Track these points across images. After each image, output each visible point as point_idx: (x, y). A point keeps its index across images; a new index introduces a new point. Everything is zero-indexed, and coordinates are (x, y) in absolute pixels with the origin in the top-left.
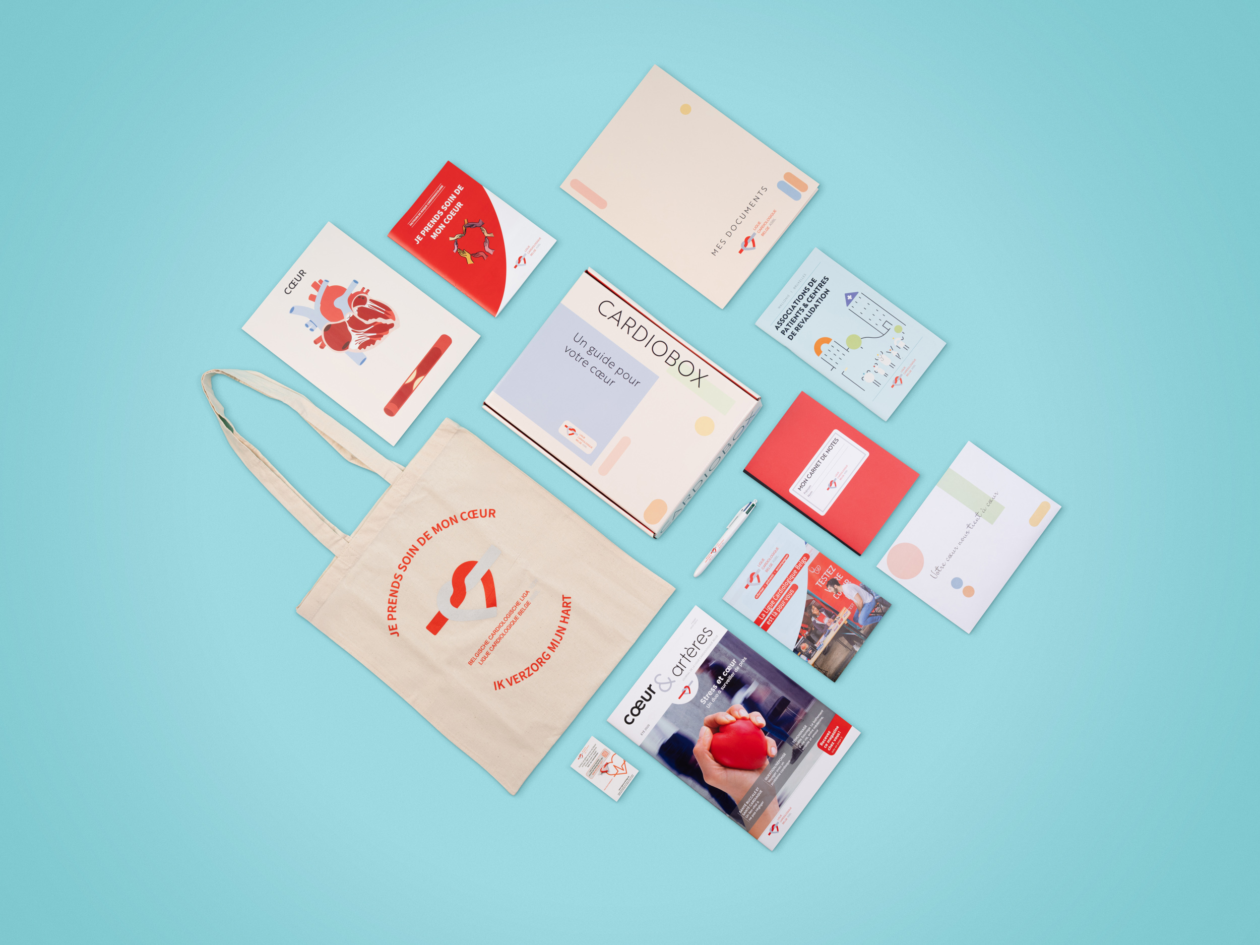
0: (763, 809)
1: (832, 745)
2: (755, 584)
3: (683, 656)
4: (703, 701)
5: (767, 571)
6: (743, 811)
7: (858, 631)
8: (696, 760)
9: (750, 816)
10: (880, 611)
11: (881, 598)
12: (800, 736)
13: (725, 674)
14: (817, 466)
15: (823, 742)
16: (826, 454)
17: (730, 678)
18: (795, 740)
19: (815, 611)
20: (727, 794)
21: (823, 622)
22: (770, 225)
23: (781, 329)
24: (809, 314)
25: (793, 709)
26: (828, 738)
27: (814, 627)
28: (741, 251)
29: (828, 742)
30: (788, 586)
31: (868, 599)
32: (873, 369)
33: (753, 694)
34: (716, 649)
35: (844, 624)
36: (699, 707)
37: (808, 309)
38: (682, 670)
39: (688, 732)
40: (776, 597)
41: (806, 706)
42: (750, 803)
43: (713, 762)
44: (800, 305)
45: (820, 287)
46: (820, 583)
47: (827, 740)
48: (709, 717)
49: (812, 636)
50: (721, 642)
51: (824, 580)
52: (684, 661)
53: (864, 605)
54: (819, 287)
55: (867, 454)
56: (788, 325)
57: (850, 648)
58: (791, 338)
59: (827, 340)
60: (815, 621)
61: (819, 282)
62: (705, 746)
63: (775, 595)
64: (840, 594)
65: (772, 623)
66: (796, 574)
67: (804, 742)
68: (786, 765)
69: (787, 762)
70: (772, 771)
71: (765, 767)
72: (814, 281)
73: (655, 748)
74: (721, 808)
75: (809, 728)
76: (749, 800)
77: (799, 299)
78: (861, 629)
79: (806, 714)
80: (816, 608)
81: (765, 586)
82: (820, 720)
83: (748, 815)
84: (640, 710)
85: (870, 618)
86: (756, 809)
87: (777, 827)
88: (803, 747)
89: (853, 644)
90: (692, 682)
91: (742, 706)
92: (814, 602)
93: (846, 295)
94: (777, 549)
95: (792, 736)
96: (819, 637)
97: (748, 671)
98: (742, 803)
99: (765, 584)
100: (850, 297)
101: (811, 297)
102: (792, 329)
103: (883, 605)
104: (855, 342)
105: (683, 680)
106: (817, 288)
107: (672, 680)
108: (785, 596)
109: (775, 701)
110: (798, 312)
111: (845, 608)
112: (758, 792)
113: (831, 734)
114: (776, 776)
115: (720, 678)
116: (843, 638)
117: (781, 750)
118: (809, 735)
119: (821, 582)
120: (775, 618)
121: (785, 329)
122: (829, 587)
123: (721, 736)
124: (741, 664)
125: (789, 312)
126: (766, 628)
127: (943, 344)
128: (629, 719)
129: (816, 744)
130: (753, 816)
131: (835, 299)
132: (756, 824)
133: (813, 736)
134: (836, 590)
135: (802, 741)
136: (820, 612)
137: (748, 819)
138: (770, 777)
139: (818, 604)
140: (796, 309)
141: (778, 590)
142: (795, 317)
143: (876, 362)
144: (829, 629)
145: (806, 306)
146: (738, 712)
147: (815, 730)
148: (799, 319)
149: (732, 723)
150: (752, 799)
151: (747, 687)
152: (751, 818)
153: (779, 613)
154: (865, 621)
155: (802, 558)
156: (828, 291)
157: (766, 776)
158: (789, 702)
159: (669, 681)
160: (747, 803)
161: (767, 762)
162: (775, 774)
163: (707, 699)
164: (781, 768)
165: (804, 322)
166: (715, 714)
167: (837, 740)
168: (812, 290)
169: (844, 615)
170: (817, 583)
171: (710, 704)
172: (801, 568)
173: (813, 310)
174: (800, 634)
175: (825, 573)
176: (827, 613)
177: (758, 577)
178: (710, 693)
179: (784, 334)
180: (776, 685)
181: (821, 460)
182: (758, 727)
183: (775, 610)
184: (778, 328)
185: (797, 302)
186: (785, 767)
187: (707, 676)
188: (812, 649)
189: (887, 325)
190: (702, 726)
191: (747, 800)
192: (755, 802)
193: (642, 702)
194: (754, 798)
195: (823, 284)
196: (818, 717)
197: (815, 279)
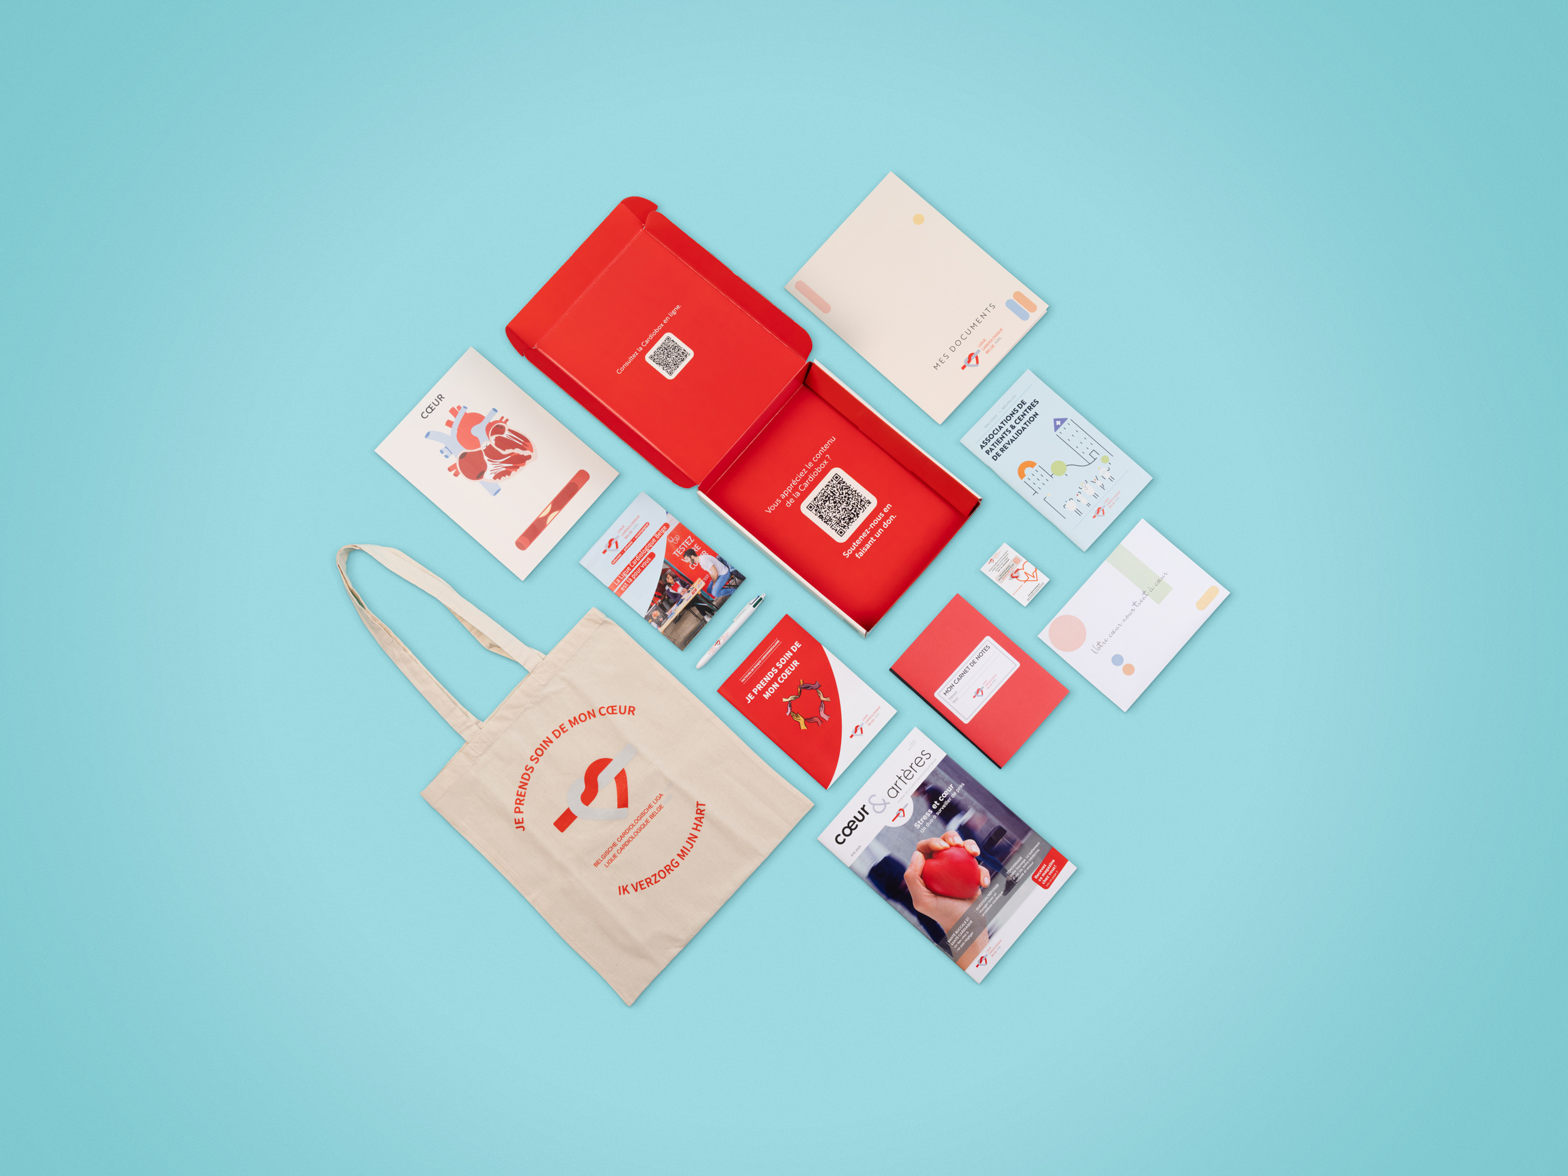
0: (972, 940)
1: (1046, 879)
2: (613, 550)
3: (900, 778)
4: (917, 825)
5: (626, 537)
6: (951, 941)
7: (710, 602)
8: (906, 885)
9: (959, 946)
10: (734, 584)
11: (736, 571)
12: (1014, 868)
13: (941, 799)
14: (965, 672)
15: (1038, 875)
16: (976, 660)
17: (946, 803)
18: (1009, 871)
19: (670, 580)
20: (936, 922)
21: (676, 591)
22: (996, 343)
23: (985, 449)
24: (1016, 436)
25: (1009, 839)
26: (1043, 872)
27: (668, 596)
28: (964, 367)
29: (1043, 875)
30: (645, 554)
31: (724, 571)
32: (1075, 498)
33: (969, 821)
34: (934, 773)
35: (697, 594)
36: (912, 831)
37: (1015, 431)
38: (897, 792)
39: (900, 856)
40: (632, 564)
41: (1022, 837)
42: (959, 933)
43: (925, 889)
44: (1007, 426)
45: (1030, 409)
46: (677, 552)
47: (1042, 873)
48: (923, 842)
49: (664, 604)
50: (939, 766)
51: (682, 550)
52: (900, 783)
53: (718, 577)
54: (1028, 410)
55: (1018, 665)
56: (993, 445)
57: (701, 618)
58: (995, 458)
59: (1031, 464)
60: (668, 590)
61: (1028, 404)
62: (916, 871)
63: (632, 562)
64: (696, 564)
65: (626, 589)
66: (655, 543)
67: (1018, 874)
68: (999, 897)
69: (1000, 893)
70: (984, 901)
71: (976, 897)
72: (1023, 403)
73: (865, 870)
74: (929, 937)
75: (1025, 860)
76: (959, 930)
77: (1007, 420)
78: (713, 601)
79: (1022, 845)
80: (671, 577)
81: (622, 552)
82: (1036, 852)
83: (956, 946)
84: (851, 830)
85: (724, 590)
86: (964, 939)
87: (986, 959)
88: (1016, 879)
89: (704, 614)
90: (907, 805)
91: (957, 833)
92: (670, 571)
93: (1055, 420)
94: (638, 517)
95: (1006, 867)
96: (671, 605)
97: (966, 798)
98: (951, 932)
99: (623, 550)
100: (1058, 423)
101: (1019, 419)
102: (997, 449)
103: (737, 578)
104: (1059, 468)
105: (898, 802)
106: (1026, 410)
107: (887, 802)
108: (642, 563)
109: (991, 829)
110: (1004, 433)
111: (700, 579)
112: (968, 922)
113: (1046, 868)
114: (988, 907)
115: (936, 802)
116: (695, 608)
117: (995, 880)
118: (1024, 867)
119: (679, 552)
120: (629, 584)
121: (990, 449)
122: (686, 557)
123: (934, 863)
124: (958, 790)
125: (995, 432)
126: (620, 592)
127: (1149, 478)
128: (840, 839)
129: (1030, 877)
130: (961, 946)
131: (1044, 423)
132: (964, 955)
133: (1028, 869)
134: (693, 560)
135: (1016, 873)
136: (675, 581)
137: (956, 949)
138: (981, 908)
139: (673, 573)
140: (1003, 430)
141: (635, 558)
142: (1001, 438)
143: (1080, 490)
144: (682, 598)
145: (1013, 427)
146: (953, 838)
147: (1030, 863)
148: (1005, 441)
149: (946, 849)
150: (962, 929)
151: (964, 814)
152: (959, 948)
153: (633, 580)
154: (719, 593)
155: (662, 527)
156: (1037, 414)
157: (977, 906)
158: (1006, 831)
159: (883, 802)
160: (956, 932)
161: (979, 892)
162: (987, 905)
163: (921, 824)
164: (994, 899)
165: (1009, 444)
166: (928, 840)
167: (1053, 874)
168: (1021, 412)
169: (699, 585)
170: (674, 553)
171: (924, 829)
172: (660, 537)
173: (1020, 432)
174: (652, 601)
175: (683, 544)
176: (681, 582)
177: (616, 543)
178: (925, 818)
179: (988, 453)
180: (993, 813)
181: (970, 667)
182: (972, 856)
183: (630, 577)
184: (982, 447)
185: (1004, 422)
186: (997, 898)
187: (923, 800)
188: (663, 617)
189: (1094, 454)
190: (914, 851)
191: (956, 929)
192: (965, 932)
193: (854, 822)
194: (963, 928)
195: (1032, 407)
196: (1034, 849)
197: (1025, 401)
